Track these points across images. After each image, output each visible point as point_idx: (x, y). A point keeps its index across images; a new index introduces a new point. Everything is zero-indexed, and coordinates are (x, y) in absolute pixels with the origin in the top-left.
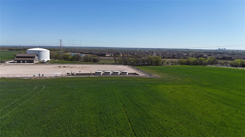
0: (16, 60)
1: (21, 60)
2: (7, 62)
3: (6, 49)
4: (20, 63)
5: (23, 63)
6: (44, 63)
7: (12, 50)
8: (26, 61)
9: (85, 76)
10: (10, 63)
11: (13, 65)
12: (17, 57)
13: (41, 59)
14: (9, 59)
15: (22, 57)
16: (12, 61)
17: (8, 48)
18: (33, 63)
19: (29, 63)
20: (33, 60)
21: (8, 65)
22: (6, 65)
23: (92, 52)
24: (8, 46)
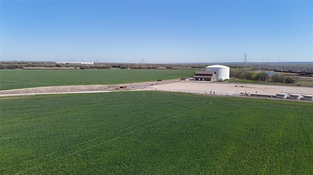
0: (194, 78)
1: (199, 78)
2: (187, 80)
3: (190, 67)
4: (198, 80)
5: (200, 80)
6: (221, 81)
7: (195, 67)
8: (203, 79)
9: (260, 98)
10: (189, 81)
11: (191, 82)
12: (196, 74)
13: (219, 77)
14: (189, 77)
15: (200, 75)
16: (191, 79)
17: (192, 66)
18: (210, 81)
19: (206, 81)
20: (210, 78)
21: (187, 82)
22: (185, 82)
23: (293, 70)
24: (192, 64)
